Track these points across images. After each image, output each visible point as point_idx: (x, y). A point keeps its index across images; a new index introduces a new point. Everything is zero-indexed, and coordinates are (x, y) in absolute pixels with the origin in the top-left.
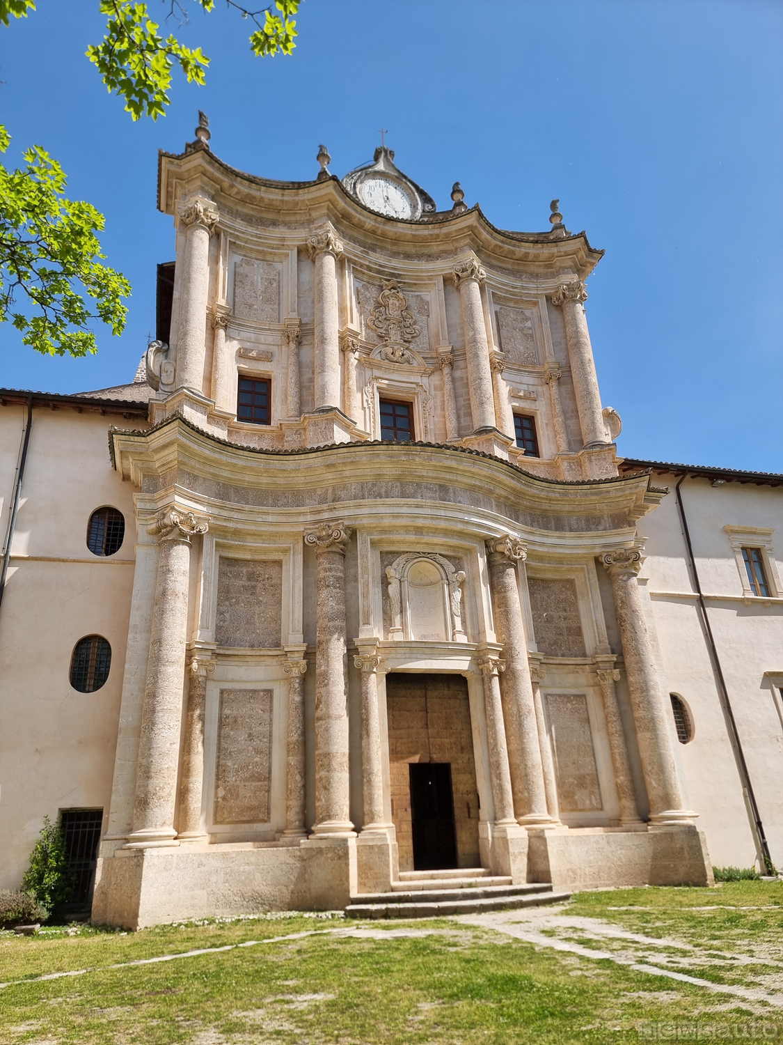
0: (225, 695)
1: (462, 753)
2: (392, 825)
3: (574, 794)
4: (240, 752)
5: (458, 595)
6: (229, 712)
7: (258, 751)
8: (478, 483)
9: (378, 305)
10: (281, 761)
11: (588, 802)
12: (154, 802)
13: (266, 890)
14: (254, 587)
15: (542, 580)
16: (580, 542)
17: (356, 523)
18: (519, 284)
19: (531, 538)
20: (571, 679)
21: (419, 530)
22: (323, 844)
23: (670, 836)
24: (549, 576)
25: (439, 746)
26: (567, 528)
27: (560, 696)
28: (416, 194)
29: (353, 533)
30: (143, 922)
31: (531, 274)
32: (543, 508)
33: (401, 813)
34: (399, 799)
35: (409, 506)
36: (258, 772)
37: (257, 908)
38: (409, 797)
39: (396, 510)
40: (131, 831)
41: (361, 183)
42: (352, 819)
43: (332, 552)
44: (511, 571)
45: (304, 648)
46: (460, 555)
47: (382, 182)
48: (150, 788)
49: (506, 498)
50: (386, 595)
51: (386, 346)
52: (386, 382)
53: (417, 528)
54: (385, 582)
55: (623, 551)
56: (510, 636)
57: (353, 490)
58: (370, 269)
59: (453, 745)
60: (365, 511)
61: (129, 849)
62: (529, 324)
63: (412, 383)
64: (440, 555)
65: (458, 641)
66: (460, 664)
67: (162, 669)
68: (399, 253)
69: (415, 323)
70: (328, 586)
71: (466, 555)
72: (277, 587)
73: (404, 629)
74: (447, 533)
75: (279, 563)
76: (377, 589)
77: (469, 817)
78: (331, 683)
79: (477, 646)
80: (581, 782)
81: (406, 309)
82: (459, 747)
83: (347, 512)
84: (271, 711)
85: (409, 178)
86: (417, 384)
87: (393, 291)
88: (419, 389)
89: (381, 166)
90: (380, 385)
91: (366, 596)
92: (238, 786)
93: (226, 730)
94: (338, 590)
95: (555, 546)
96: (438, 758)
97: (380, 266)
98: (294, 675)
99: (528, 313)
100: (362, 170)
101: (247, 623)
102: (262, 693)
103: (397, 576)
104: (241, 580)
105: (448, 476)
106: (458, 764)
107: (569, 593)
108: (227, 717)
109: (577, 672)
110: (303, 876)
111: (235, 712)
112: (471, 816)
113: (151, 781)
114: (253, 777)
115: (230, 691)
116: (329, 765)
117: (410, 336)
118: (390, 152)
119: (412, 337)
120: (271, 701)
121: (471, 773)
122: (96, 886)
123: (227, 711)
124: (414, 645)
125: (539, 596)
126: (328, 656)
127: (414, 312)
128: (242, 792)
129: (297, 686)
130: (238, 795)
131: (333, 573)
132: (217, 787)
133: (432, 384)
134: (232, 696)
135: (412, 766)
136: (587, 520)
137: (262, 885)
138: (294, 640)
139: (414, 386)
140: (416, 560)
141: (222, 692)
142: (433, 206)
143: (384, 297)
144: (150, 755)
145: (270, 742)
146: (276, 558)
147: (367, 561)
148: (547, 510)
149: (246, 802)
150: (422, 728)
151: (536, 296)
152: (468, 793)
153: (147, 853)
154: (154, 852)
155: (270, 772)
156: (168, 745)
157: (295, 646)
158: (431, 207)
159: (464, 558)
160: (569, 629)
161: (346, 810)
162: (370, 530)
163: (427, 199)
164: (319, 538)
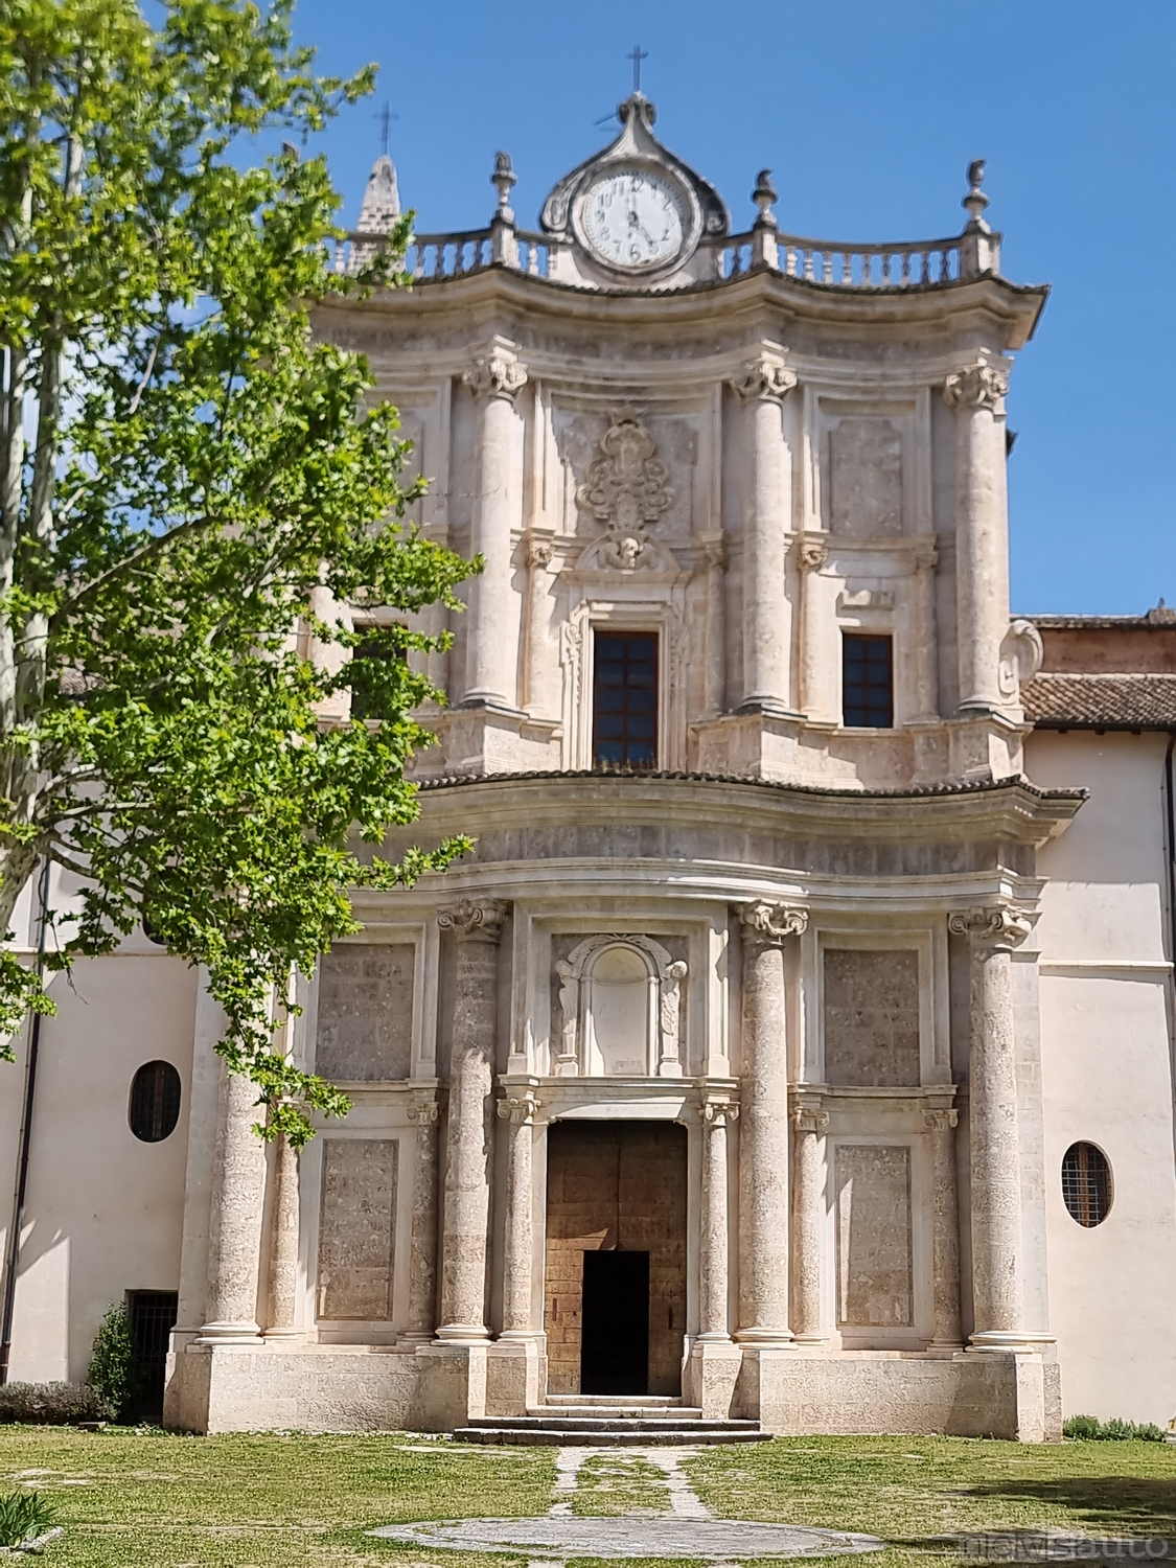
0: (330, 1148)
1: (668, 1237)
2: (543, 1332)
3: (865, 1299)
4: (351, 1225)
5: (672, 1001)
6: (336, 1171)
7: (375, 1226)
8: (709, 818)
9: (601, 456)
10: (407, 1242)
11: (887, 1313)
12: (226, 1290)
13: (371, 1404)
14: (374, 986)
15: (862, 953)
16: (916, 892)
17: (512, 895)
18: (875, 371)
19: (825, 891)
20: (889, 1120)
21: (608, 903)
22: (442, 1353)
23: (980, 1367)
24: (868, 946)
25: (634, 1227)
26: (900, 867)
27: (861, 1148)
28: (693, 195)
29: (508, 907)
30: (214, 1428)
31: (906, 344)
32: (856, 834)
33: (567, 1319)
34: (566, 1300)
35: (587, 869)
36: (375, 1255)
37: (361, 1424)
38: (580, 1297)
39: (568, 876)
40: (204, 1323)
41: (586, 191)
42: (487, 1324)
43: (478, 942)
44: (775, 956)
45: (435, 1085)
46: (684, 933)
47: (627, 180)
48: (222, 1273)
49: (774, 829)
50: (556, 1005)
51: (608, 539)
52: (610, 607)
53: (603, 899)
54: (556, 983)
55: (981, 912)
56: (754, 1063)
57: (508, 842)
58: (586, 388)
59: (655, 1227)
60: (521, 877)
61: (199, 1344)
62: (895, 448)
63: (654, 603)
64: (647, 935)
65: (664, 1075)
66: (668, 1109)
67: (233, 1120)
68: (642, 344)
69: (667, 482)
70: (466, 995)
71: (696, 933)
72: (407, 985)
73: (580, 1058)
74: (653, 902)
75: (410, 947)
76: (541, 996)
77: (670, 1326)
78: (462, 1139)
79: (697, 1081)
80: (881, 1283)
81: (655, 454)
82: (665, 1230)
83: (499, 878)
84: (395, 1170)
85: (682, 160)
86: (663, 603)
87: (626, 426)
88: (666, 614)
89: (628, 147)
90: (593, 616)
91: (521, 1008)
92: (348, 1271)
93: (331, 1197)
94: (481, 1001)
95: (871, 900)
96: (631, 1243)
97: (606, 379)
98: (422, 1123)
99: (897, 424)
100: (585, 165)
101: (363, 1042)
102: (382, 1146)
103: (574, 975)
104: (355, 975)
105: (653, 814)
106: (661, 1253)
107: (907, 974)
108: (333, 1179)
109: (901, 1110)
110: (418, 1391)
111: (344, 1172)
112: (674, 1325)
113: (222, 1265)
114: (368, 1262)
115: (337, 1143)
116: (456, 1251)
117: (653, 511)
118: (648, 106)
119: (661, 512)
120: (395, 1158)
121: (679, 1266)
122: (166, 1385)
123: (333, 1171)
124: (589, 1083)
125: (851, 982)
126: (460, 1101)
127: (668, 456)
128: (353, 1279)
129: (425, 1138)
130: (348, 1284)
131: (474, 975)
132: (320, 1272)
133: (691, 600)
134: (339, 1150)
135: (588, 1254)
136: (937, 851)
137: (366, 1397)
138: (424, 1071)
139: (657, 608)
140: (605, 948)
141: (326, 1143)
142: (722, 217)
143: (609, 440)
144: (220, 1233)
145: (393, 1213)
146: (407, 941)
147: (529, 952)
148: (860, 838)
149: (359, 1294)
150: (609, 1200)
151: (913, 390)
152: (672, 1294)
153: (217, 1350)
154: (227, 1350)
155: (392, 1256)
156: (243, 1220)
157: (425, 1081)
158: (717, 223)
159: (692, 937)
160: (900, 1037)
161: (479, 1312)
162: (532, 904)
163: (712, 203)
164: (457, 920)
